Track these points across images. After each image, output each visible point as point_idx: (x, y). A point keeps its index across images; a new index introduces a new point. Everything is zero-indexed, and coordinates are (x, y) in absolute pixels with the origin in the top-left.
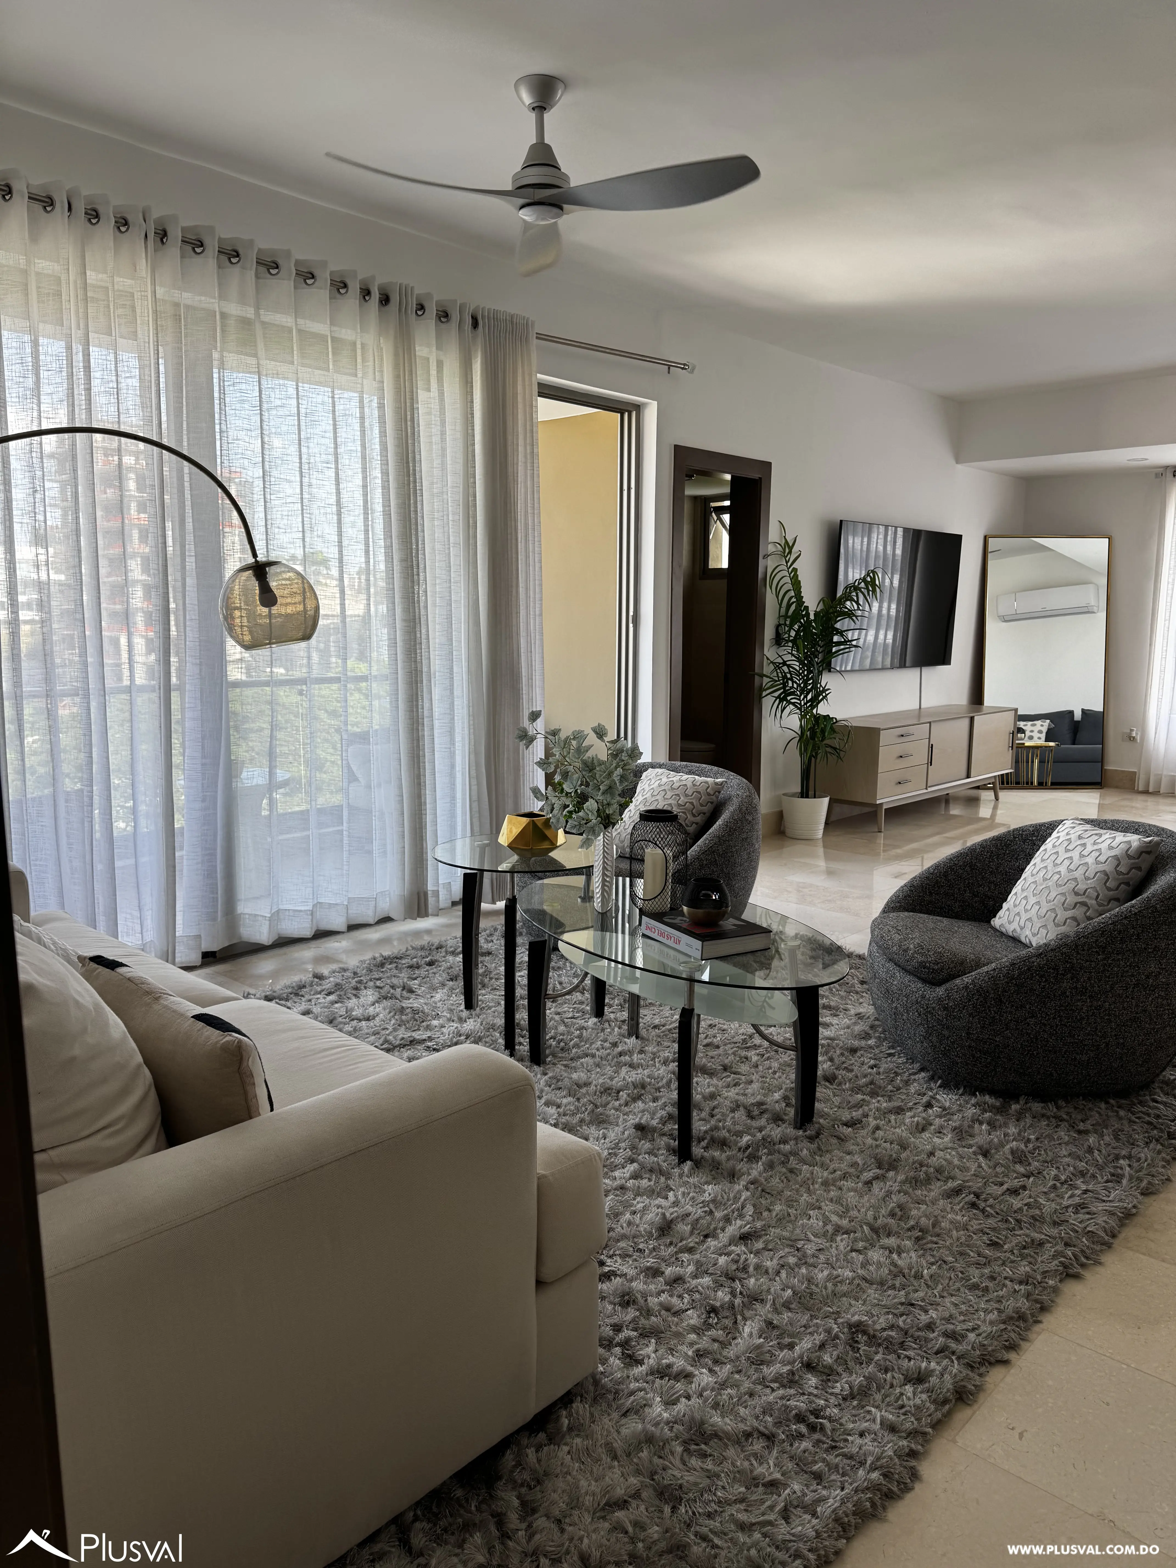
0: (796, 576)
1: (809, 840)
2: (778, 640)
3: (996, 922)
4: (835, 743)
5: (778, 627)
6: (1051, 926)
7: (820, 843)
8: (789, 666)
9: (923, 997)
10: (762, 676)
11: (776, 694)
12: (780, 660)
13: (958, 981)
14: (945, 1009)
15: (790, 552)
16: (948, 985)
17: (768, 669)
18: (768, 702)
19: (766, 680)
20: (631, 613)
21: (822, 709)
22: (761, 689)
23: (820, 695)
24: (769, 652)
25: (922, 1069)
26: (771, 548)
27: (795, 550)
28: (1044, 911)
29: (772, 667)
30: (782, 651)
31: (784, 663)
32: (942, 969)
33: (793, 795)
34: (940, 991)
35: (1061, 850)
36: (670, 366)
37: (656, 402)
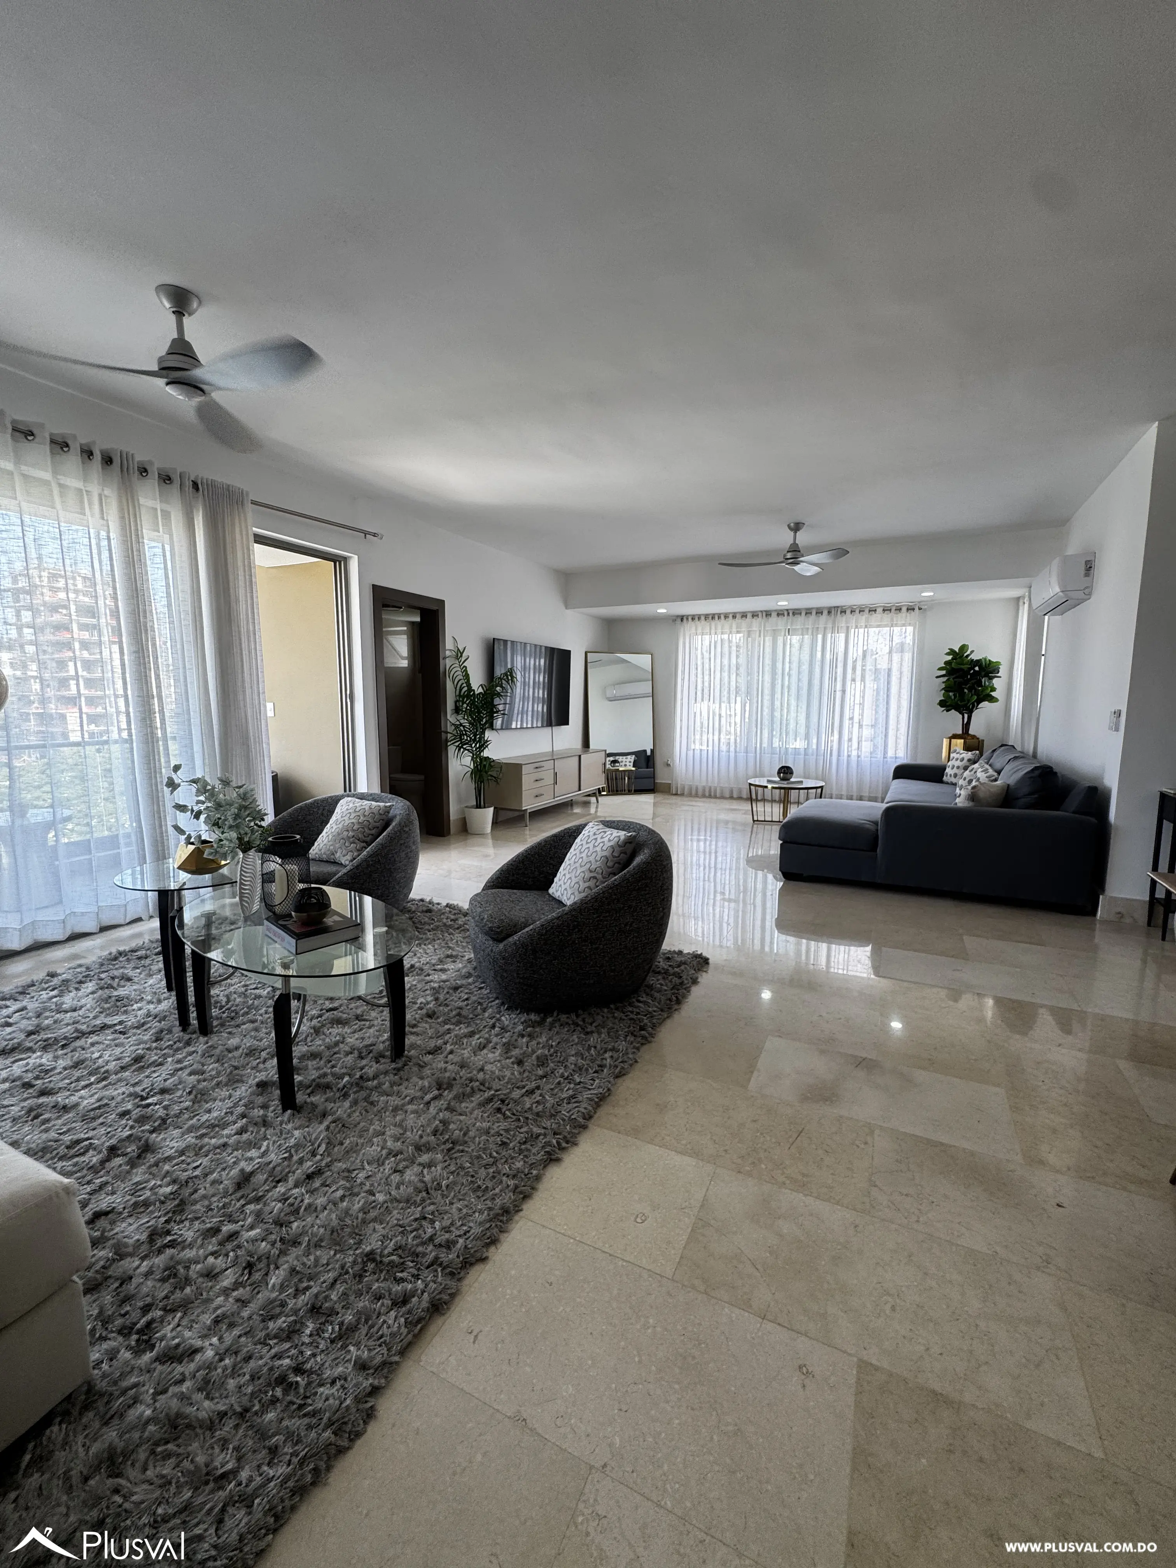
0: (466, 670)
1: (482, 835)
2: (457, 710)
3: (551, 891)
4: (494, 774)
5: (456, 702)
6: (576, 893)
7: (490, 836)
8: (464, 727)
9: (492, 950)
10: (447, 733)
11: (457, 744)
12: (458, 723)
13: (510, 939)
14: (504, 959)
15: (461, 656)
16: (505, 942)
17: (450, 729)
18: (452, 749)
19: (449, 735)
20: (348, 692)
21: (486, 753)
22: (447, 741)
23: (484, 745)
24: (451, 718)
25: (497, 998)
26: (448, 653)
27: (464, 655)
28: (573, 883)
29: (453, 727)
30: (460, 717)
31: (461, 725)
32: (502, 931)
33: (472, 807)
34: (501, 946)
35: (584, 842)
36: (366, 533)
37: (356, 557)
